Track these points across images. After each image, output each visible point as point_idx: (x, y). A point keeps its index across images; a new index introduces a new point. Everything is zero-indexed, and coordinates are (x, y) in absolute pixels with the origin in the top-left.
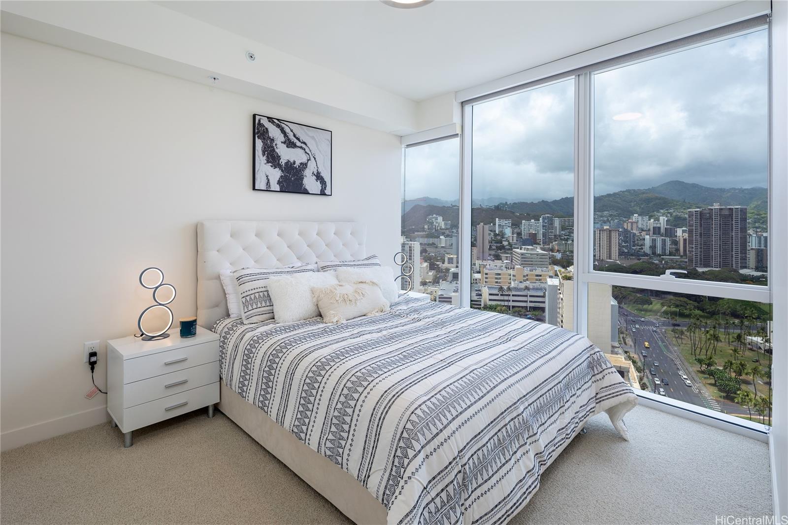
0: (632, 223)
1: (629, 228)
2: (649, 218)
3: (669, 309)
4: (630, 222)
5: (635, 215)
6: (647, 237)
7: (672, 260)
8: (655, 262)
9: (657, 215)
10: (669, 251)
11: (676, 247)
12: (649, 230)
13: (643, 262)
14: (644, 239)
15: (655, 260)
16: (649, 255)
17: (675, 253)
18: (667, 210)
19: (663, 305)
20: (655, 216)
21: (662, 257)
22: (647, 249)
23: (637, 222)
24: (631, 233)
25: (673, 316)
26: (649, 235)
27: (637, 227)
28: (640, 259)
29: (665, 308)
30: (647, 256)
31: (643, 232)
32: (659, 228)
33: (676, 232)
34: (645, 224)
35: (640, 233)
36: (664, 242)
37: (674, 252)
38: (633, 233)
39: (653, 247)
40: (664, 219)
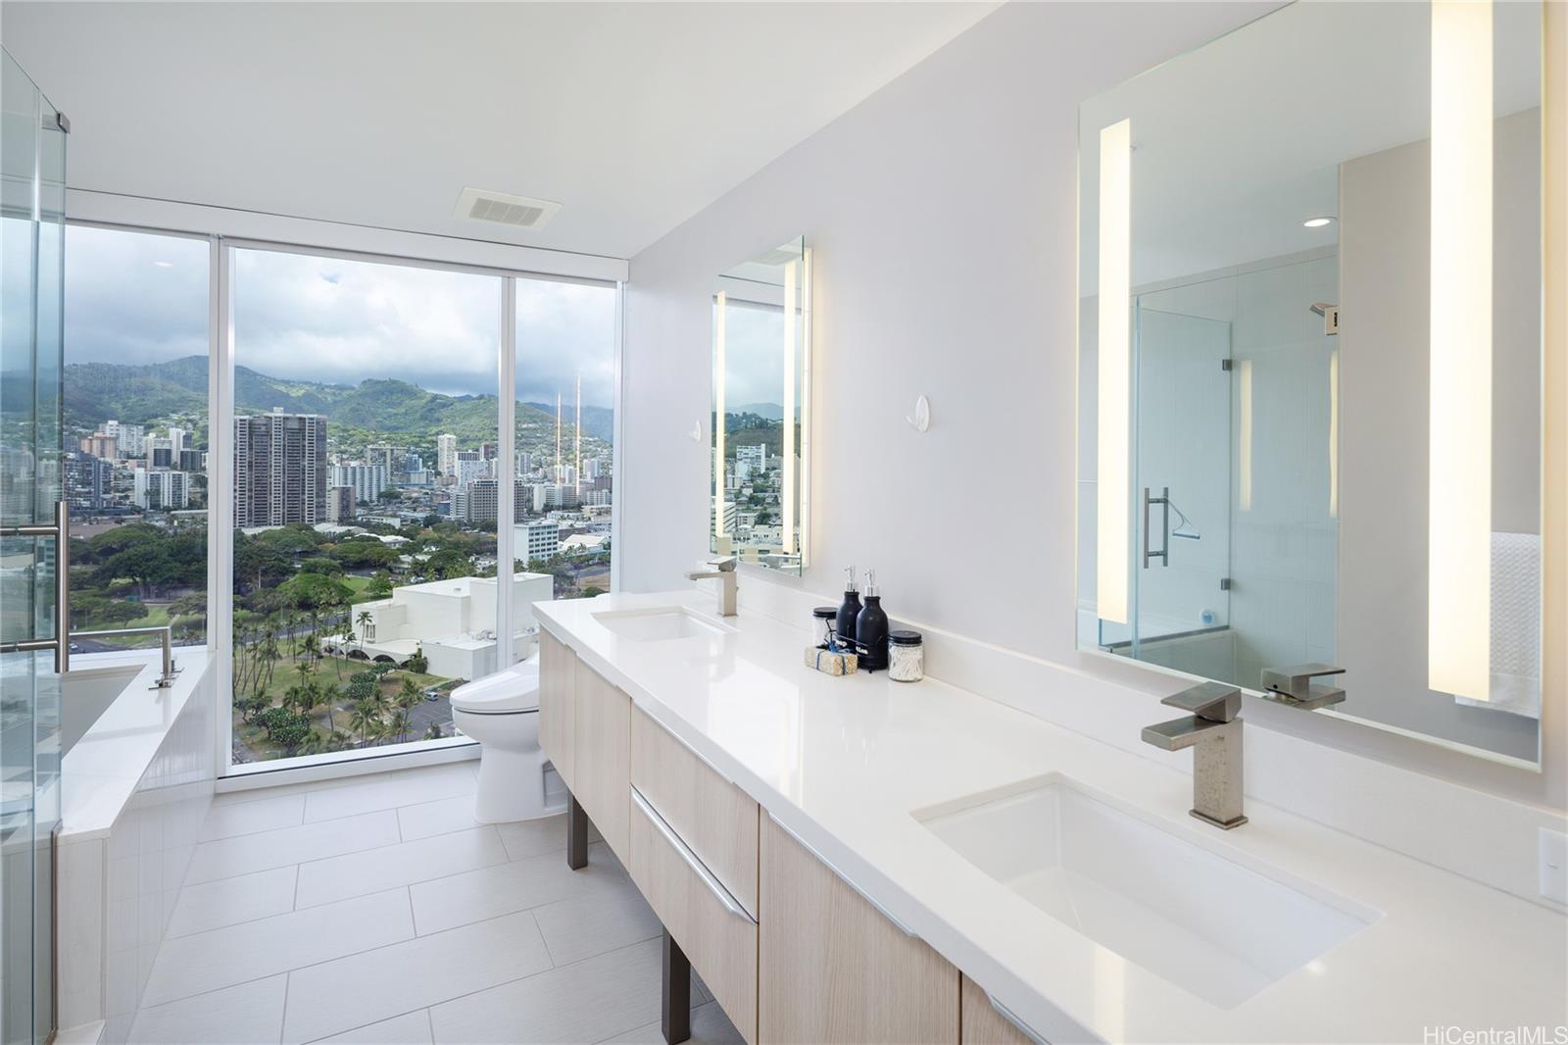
0: (103, 441)
1: (96, 453)
2: (145, 428)
3: (184, 618)
4: (97, 438)
5: (110, 422)
6: (140, 472)
7: (193, 517)
8: (157, 524)
9: (165, 425)
10: (189, 499)
11: (203, 490)
12: (145, 456)
13: (129, 526)
14: (132, 477)
15: (157, 521)
16: (144, 510)
17: (201, 503)
18: (186, 414)
19: (171, 612)
20: (158, 425)
21: (173, 512)
22: (138, 498)
23: (116, 439)
24: (99, 462)
25: (192, 631)
26: (146, 467)
27: (116, 449)
28: (123, 520)
29: (177, 618)
30: (139, 513)
31: (130, 461)
32: (168, 452)
33: (205, 460)
34: (135, 443)
35: (123, 462)
36: (177, 482)
37: (199, 500)
38: (105, 463)
39: (153, 493)
40: (178, 433)
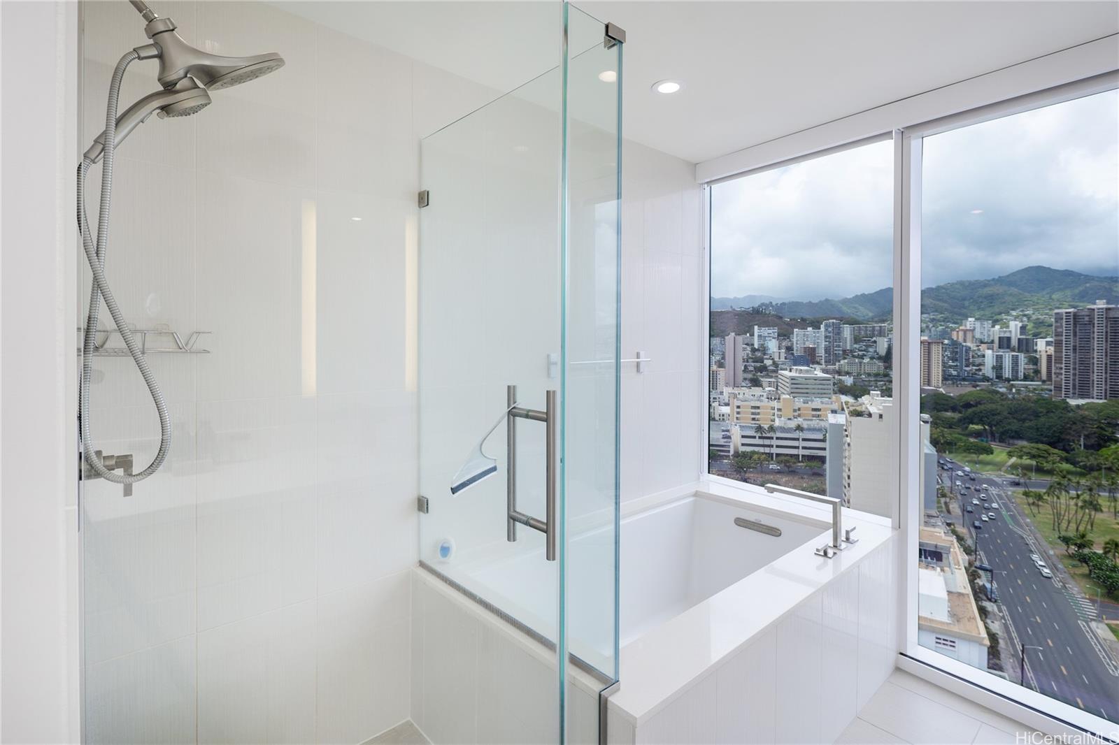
0: (965, 332)
1: (961, 340)
2: (993, 322)
3: (1019, 461)
4: (962, 330)
5: (970, 319)
6: (989, 353)
7: (1026, 387)
8: (1001, 390)
9: (1006, 319)
10: (1024, 374)
11: (1035, 367)
12: (992, 342)
13: (981, 390)
14: (984, 356)
15: (1001, 388)
16: (991, 379)
17: (1033, 377)
18: (1022, 311)
19: (1010, 455)
20: (1002, 320)
21: (1012, 382)
22: (988, 370)
23: (973, 330)
24: (963, 346)
25: (1025, 472)
26: (993, 349)
27: (973, 337)
28: (978, 386)
29: (1014, 460)
30: (988, 381)
31: (982, 345)
32: (1009, 339)
33: (1036, 345)
34: (986, 334)
35: (978, 346)
36: (1015, 361)
37: (1032, 374)
38: (966, 346)
39: (998, 368)
40: (1016, 325)
